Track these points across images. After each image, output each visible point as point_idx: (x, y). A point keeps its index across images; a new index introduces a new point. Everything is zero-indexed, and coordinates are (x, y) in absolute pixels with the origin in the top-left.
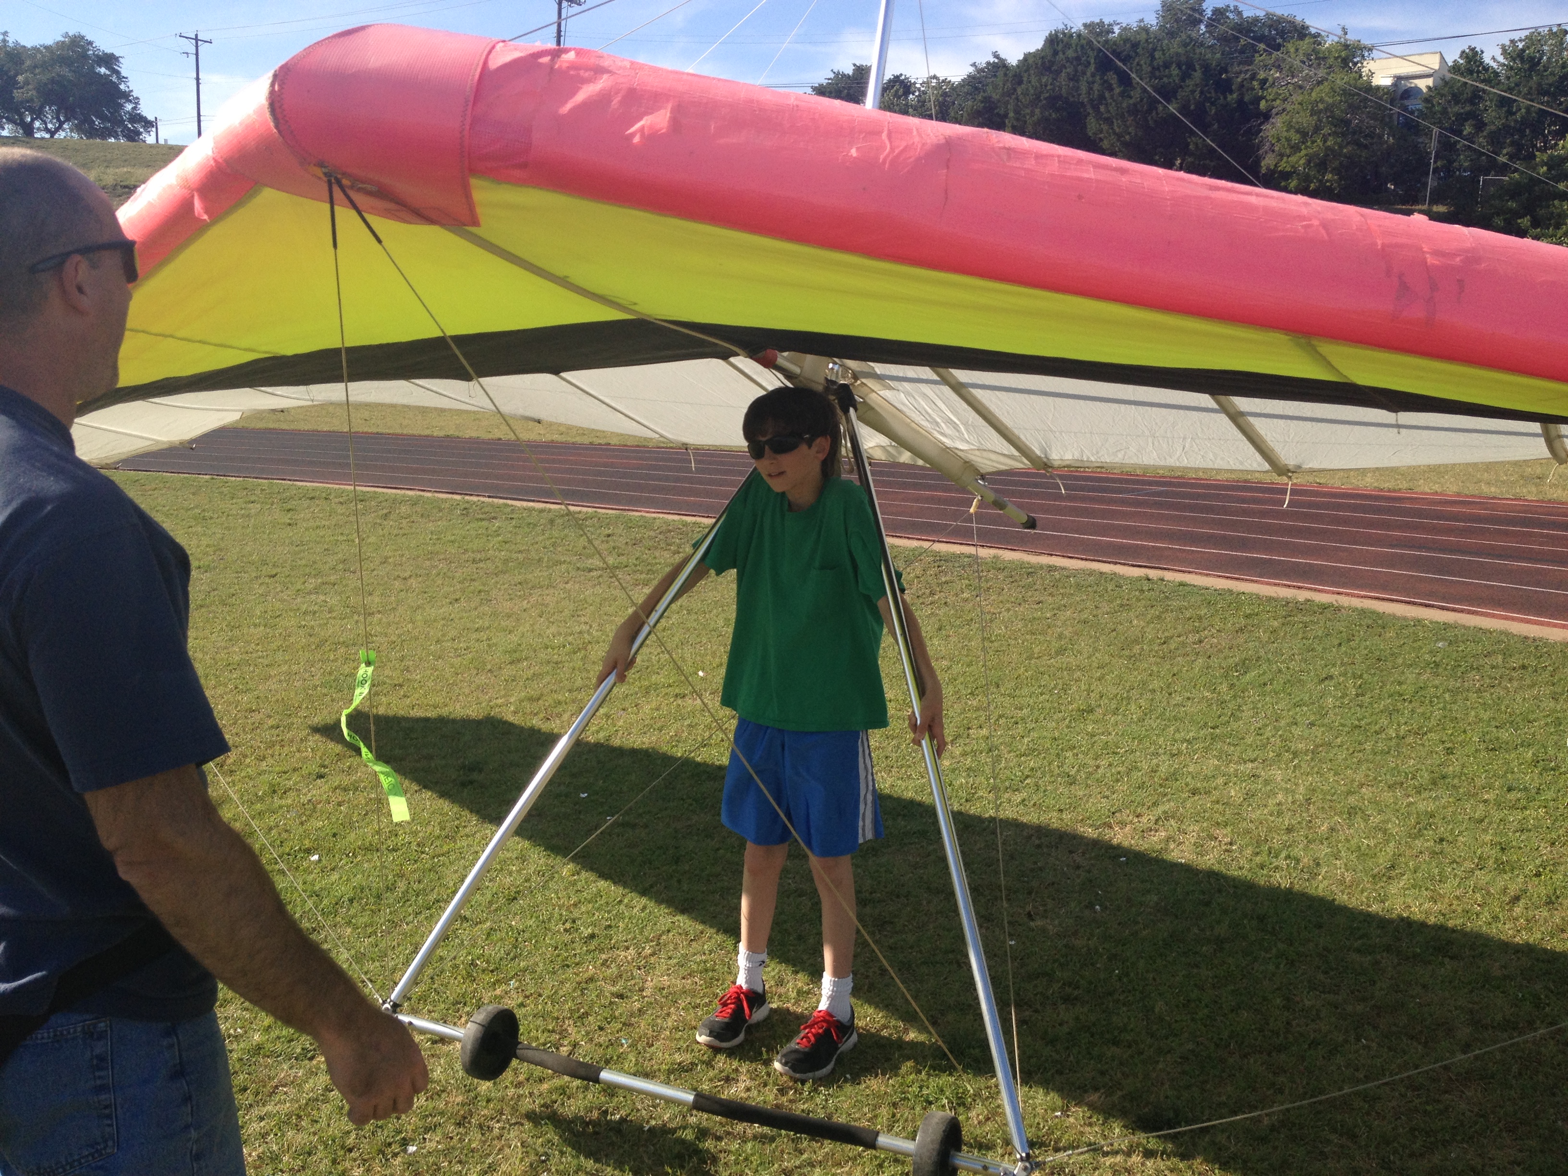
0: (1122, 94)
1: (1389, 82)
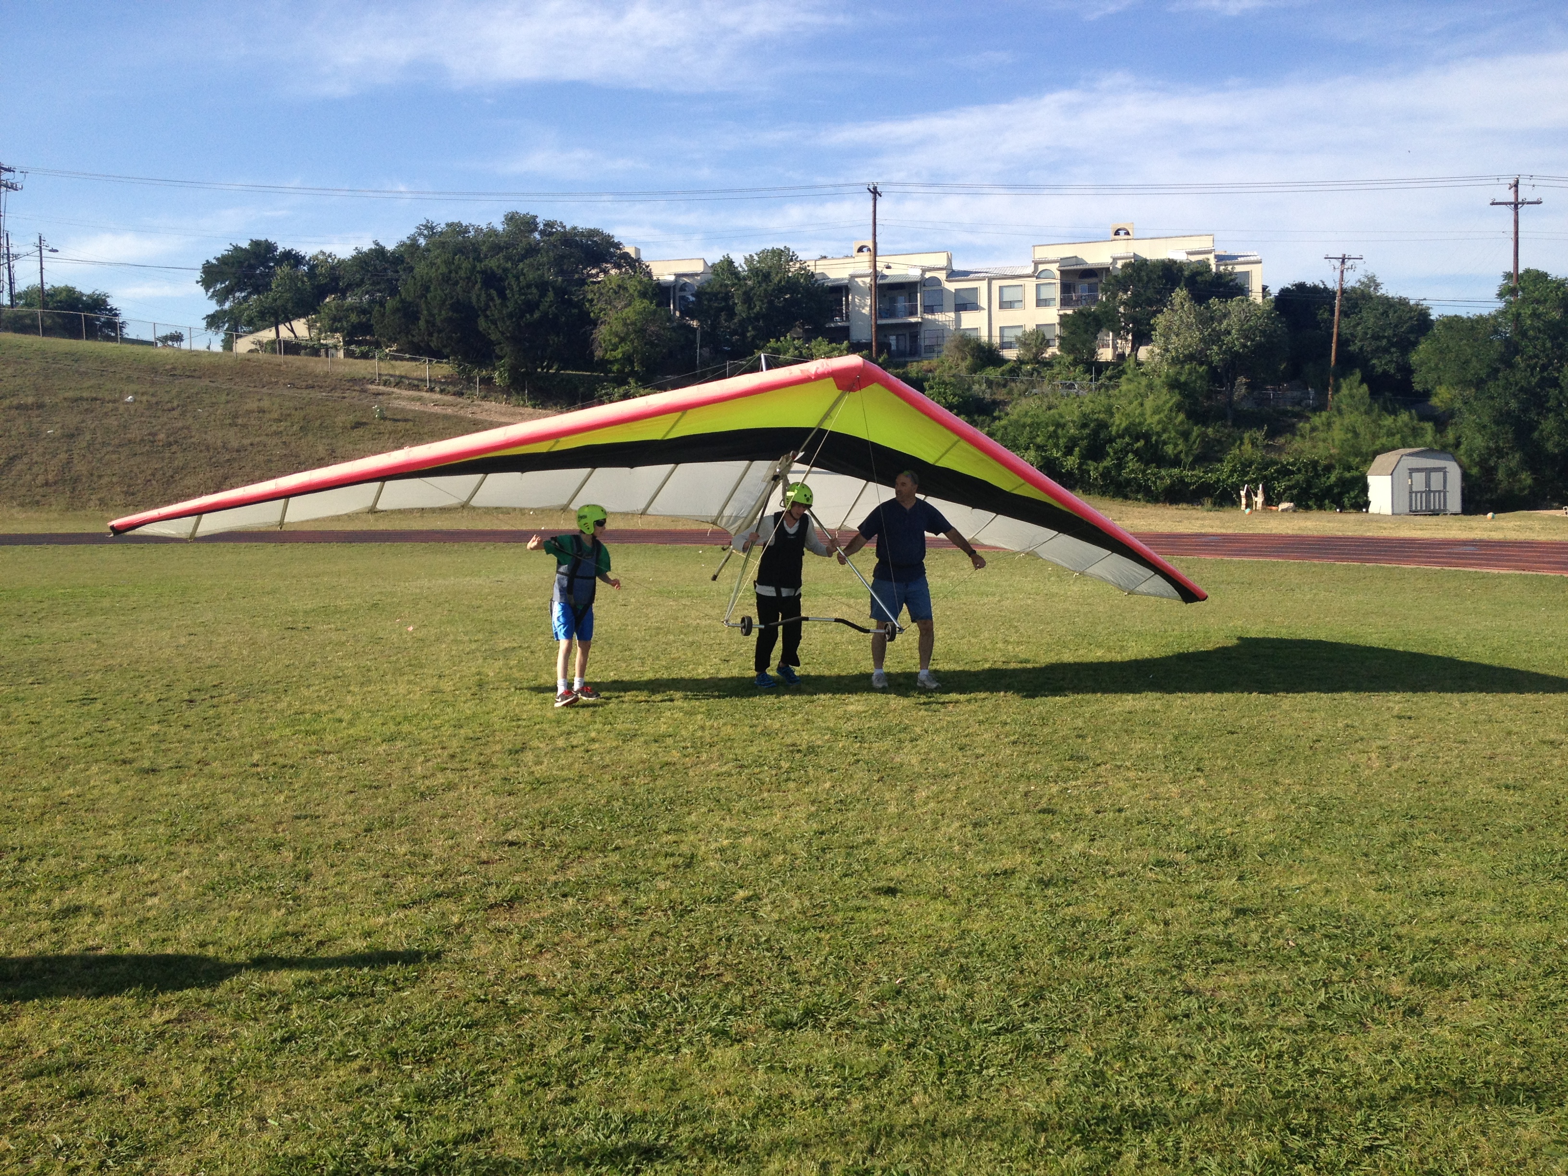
0: (501, 304)
1: (672, 278)
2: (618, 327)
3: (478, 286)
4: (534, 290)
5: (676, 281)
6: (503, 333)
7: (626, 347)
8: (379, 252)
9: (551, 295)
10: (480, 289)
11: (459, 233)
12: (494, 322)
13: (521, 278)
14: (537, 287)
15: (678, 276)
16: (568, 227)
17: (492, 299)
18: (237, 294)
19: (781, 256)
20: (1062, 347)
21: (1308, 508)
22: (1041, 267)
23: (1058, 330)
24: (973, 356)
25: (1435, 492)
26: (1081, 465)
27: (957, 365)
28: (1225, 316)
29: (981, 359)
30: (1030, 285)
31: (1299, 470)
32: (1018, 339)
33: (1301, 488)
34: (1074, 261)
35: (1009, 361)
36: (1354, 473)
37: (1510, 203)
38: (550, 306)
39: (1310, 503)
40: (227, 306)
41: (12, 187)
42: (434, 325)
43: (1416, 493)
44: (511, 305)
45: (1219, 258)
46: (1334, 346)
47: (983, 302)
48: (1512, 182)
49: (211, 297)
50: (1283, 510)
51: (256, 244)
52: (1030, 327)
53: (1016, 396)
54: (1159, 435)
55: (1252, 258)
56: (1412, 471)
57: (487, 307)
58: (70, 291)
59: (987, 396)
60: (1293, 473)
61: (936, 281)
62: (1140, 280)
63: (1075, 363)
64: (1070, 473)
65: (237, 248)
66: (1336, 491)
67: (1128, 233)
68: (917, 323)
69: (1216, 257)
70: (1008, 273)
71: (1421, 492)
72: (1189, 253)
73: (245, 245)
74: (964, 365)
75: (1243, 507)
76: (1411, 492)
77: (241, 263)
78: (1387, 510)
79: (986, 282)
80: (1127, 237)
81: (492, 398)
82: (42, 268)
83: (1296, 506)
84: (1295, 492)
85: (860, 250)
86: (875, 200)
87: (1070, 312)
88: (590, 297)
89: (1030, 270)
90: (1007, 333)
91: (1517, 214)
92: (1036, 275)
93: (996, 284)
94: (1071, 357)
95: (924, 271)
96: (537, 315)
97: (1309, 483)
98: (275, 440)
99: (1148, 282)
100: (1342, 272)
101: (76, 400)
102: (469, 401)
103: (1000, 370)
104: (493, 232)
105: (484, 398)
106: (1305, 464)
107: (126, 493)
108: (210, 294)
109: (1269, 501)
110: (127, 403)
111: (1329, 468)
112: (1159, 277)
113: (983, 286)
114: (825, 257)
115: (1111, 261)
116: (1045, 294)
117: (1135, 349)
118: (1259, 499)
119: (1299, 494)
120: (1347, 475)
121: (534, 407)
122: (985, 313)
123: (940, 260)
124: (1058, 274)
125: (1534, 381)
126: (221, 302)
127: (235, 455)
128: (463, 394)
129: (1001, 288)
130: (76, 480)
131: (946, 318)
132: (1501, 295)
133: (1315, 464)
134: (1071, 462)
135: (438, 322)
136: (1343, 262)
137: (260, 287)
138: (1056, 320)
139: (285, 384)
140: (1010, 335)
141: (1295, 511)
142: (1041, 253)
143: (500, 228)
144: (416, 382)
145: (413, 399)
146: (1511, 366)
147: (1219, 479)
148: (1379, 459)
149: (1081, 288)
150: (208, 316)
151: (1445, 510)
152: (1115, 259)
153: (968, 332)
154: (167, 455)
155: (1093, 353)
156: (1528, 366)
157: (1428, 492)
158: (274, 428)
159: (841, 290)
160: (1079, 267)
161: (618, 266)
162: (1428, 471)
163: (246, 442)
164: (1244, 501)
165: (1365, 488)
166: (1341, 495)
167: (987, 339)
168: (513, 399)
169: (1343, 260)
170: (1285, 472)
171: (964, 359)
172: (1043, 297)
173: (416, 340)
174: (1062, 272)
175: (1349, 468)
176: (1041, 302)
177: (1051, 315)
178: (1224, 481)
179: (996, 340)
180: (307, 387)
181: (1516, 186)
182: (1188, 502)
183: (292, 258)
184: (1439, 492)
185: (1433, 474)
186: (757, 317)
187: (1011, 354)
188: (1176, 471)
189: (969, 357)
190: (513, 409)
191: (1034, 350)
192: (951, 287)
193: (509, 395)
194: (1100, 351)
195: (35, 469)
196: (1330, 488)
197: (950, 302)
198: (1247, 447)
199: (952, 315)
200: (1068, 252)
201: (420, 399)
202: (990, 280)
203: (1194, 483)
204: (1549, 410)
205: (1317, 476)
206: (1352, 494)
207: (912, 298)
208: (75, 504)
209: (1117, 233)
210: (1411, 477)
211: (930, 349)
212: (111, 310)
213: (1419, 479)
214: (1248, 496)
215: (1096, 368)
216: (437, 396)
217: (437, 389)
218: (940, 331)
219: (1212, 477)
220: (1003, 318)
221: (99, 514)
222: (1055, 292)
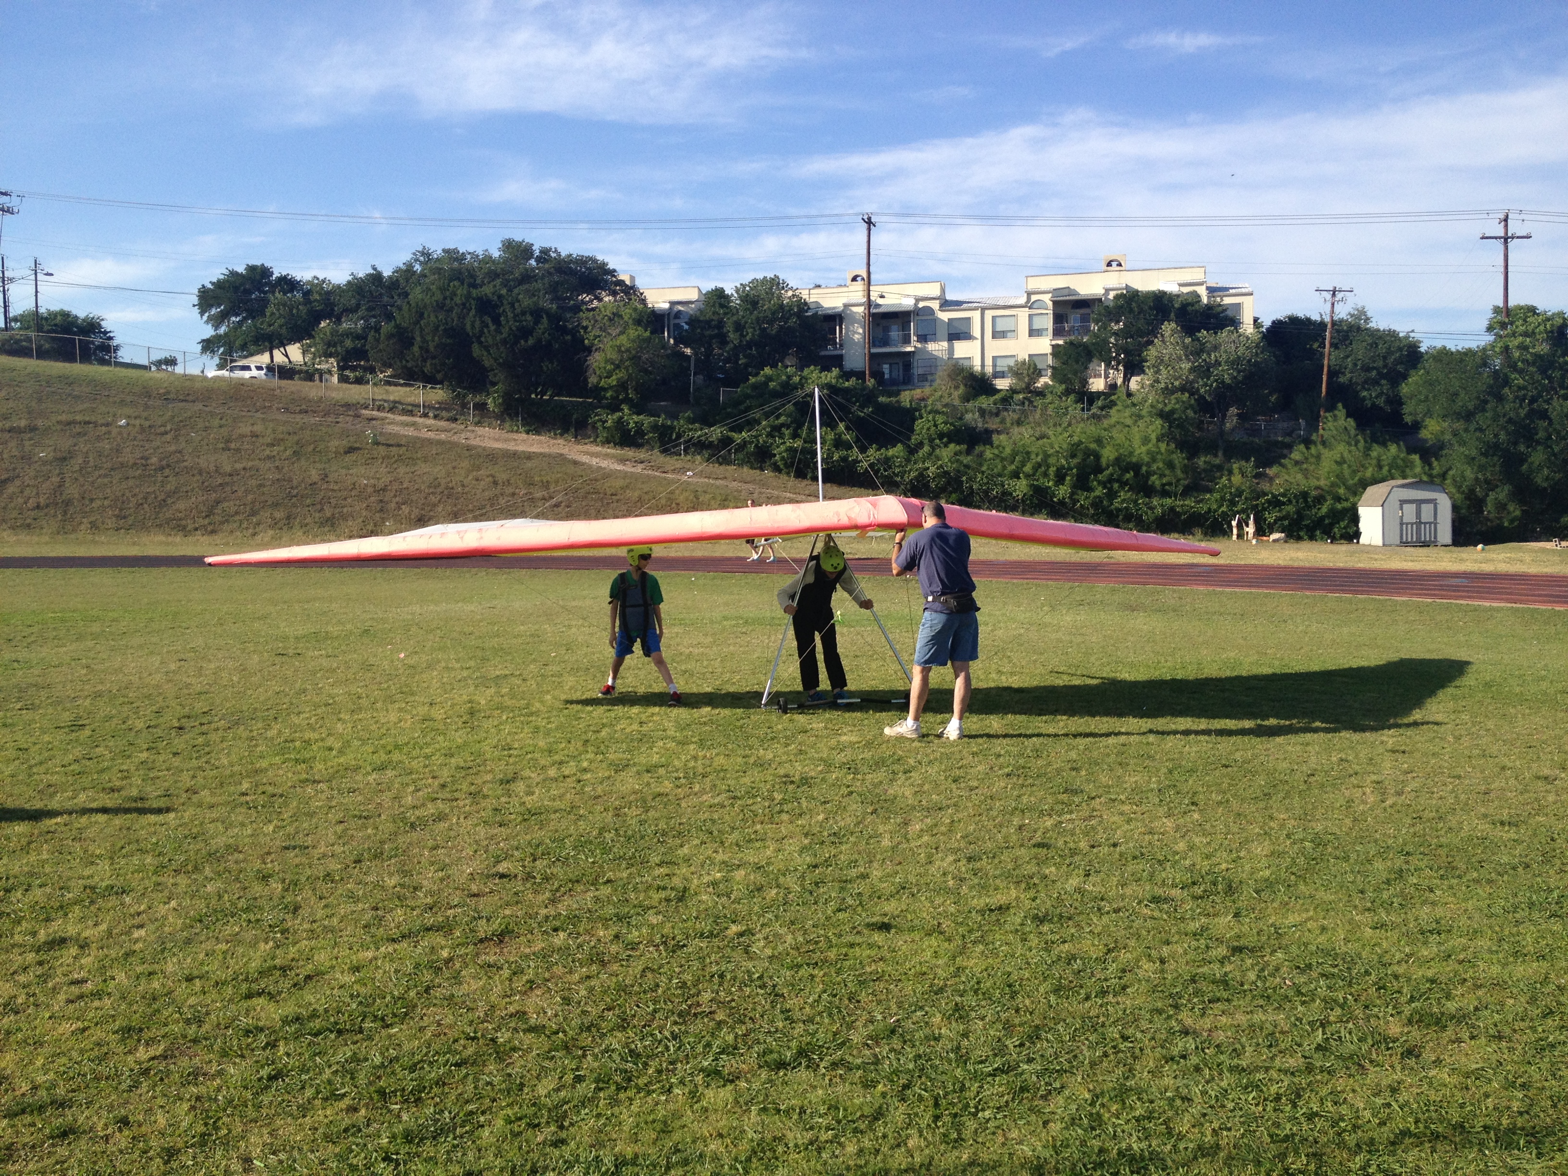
0: (496, 330)
1: (666, 306)
2: (614, 355)
3: (473, 312)
4: (529, 318)
5: (670, 308)
6: (496, 360)
7: (621, 374)
8: (376, 277)
9: (545, 320)
10: (475, 316)
11: (456, 259)
12: (487, 348)
13: (517, 305)
14: (531, 314)
15: (673, 303)
16: (563, 254)
17: (487, 326)
18: (233, 319)
19: (774, 284)
20: (1053, 377)
21: (1299, 539)
22: (1034, 298)
23: (1050, 361)
24: (966, 385)
25: (1425, 523)
26: (1072, 494)
27: (950, 395)
28: (1216, 348)
29: (974, 388)
30: (1023, 315)
31: (1290, 501)
32: (1010, 368)
33: (1292, 519)
34: (1066, 292)
35: (1001, 390)
36: (1346, 505)
37: (1500, 238)
38: (543, 333)
39: (1301, 534)
40: (223, 330)
41: (8, 211)
42: (427, 351)
43: (1407, 524)
44: (505, 331)
45: (1211, 290)
46: (1325, 378)
47: (976, 331)
48: (1502, 217)
49: (207, 322)
50: (1274, 541)
51: (251, 269)
52: (1023, 356)
53: (1008, 425)
54: (1148, 465)
55: (1243, 290)
56: (1403, 502)
57: (482, 333)
58: (65, 315)
59: (980, 425)
60: (1284, 504)
61: (929, 311)
62: (1131, 311)
63: (1067, 392)
64: (1062, 503)
65: (233, 274)
66: (1327, 521)
67: (1120, 265)
68: (910, 353)
69: (1208, 288)
70: (1001, 303)
71: (1412, 524)
72: (1180, 285)
73: (241, 269)
74: (956, 394)
75: (1235, 537)
76: (1402, 524)
77: (236, 289)
78: (1378, 541)
79: (978, 312)
80: (1119, 268)
81: (486, 424)
82: (37, 292)
83: (1287, 536)
84: (1286, 523)
85: (854, 279)
86: (869, 230)
87: (1061, 342)
88: (584, 324)
89: (1023, 300)
90: (999, 362)
91: (1506, 248)
92: (1029, 305)
93: (989, 314)
94: (1064, 386)
95: (918, 300)
96: (531, 342)
97: (1300, 514)
98: (269, 464)
99: (1139, 313)
100: (1333, 304)
101: (69, 423)
102: (463, 427)
103: (992, 399)
104: (488, 259)
105: (478, 423)
106: (1295, 496)
107: (117, 516)
108: (205, 317)
109: (1260, 532)
110: (120, 426)
111: (1320, 500)
112: (1150, 308)
113: (976, 316)
114: (819, 286)
115: (1103, 292)
116: (1038, 324)
117: (1127, 380)
118: (1250, 529)
119: (1290, 524)
120: (1339, 506)
121: (528, 433)
122: (978, 343)
123: (933, 290)
124: (1050, 304)
125: (1523, 413)
126: (216, 327)
127: (228, 479)
128: (456, 420)
129: (994, 318)
130: (68, 503)
131: (937, 348)
132: (1490, 329)
133: (1305, 495)
134: (1063, 491)
135: (432, 348)
136: (1334, 295)
137: (255, 311)
138: (1049, 350)
139: (278, 409)
140: (1002, 365)
141: (1286, 542)
142: (1034, 284)
143: (496, 254)
144: (410, 408)
145: (407, 425)
146: (1500, 399)
147: (1209, 509)
148: (1370, 490)
149: (1074, 319)
150: (203, 341)
151: (1435, 542)
152: (1107, 291)
153: (961, 362)
154: (160, 479)
155: (1084, 382)
156: (1517, 397)
157: (1419, 523)
158: (267, 452)
159: (835, 319)
160: (1071, 298)
161: (614, 293)
162: (1419, 502)
163: (239, 466)
164: (1235, 531)
165: (1355, 519)
166: (1332, 525)
167: (979, 368)
168: (507, 425)
169: (1334, 292)
170: (1276, 503)
171: (957, 388)
172: (1035, 327)
173: (409, 365)
174: (1055, 303)
175: (1338, 499)
176: (1033, 333)
177: (1044, 345)
178: (1215, 511)
179: (989, 370)
180: (301, 412)
181: (1506, 220)
182: (1179, 532)
183: (288, 284)
184: (1430, 523)
185: (1423, 506)
186: (749, 345)
187: (1002, 384)
188: (1168, 501)
189: (962, 387)
190: (506, 435)
191: (1026, 380)
192: (944, 316)
193: (503, 421)
194: (1091, 381)
195: (27, 492)
196: (1322, 518)
197: (943, 332)
198: (1237, 479)
199: (945, 344)
200: (1060, 282)
201: (414, 424)
202: (983, 310)
203: (1185, 513)
204: (1538, 443)
205: (1309, 508)
206: (1342, 524)
207: (905, 327)
208: (66, 528)
209: (1109, 264)
210: (1402, 509)
211: (924, 378)
212: (106, 333)
213: (1410, 511)
214: (1240, 526)
215: (1088, 398)
216: (430, 422)
217: (431, 414)
218: (933, 361)
219: (1203, 508)
220: (995, 348)
221: (90, 537)
222: (1047, 322)
